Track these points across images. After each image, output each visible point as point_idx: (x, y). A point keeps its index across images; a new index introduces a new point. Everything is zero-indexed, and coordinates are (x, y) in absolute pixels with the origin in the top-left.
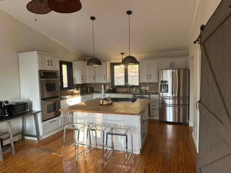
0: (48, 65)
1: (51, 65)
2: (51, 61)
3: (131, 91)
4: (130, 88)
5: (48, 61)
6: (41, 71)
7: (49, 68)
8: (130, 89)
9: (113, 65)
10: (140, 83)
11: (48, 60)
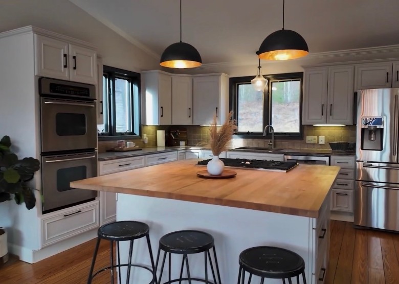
0: (65, 66)
1: (75, 68)
2: (74, 58)
3: (278, 147)
4: (275, 138)
5: (65, 55)
6: (42, 80)
7: (67, 75)
8: (277, 141)
9: (235, 83)
10: (302, 127)
11: (66, 53)
